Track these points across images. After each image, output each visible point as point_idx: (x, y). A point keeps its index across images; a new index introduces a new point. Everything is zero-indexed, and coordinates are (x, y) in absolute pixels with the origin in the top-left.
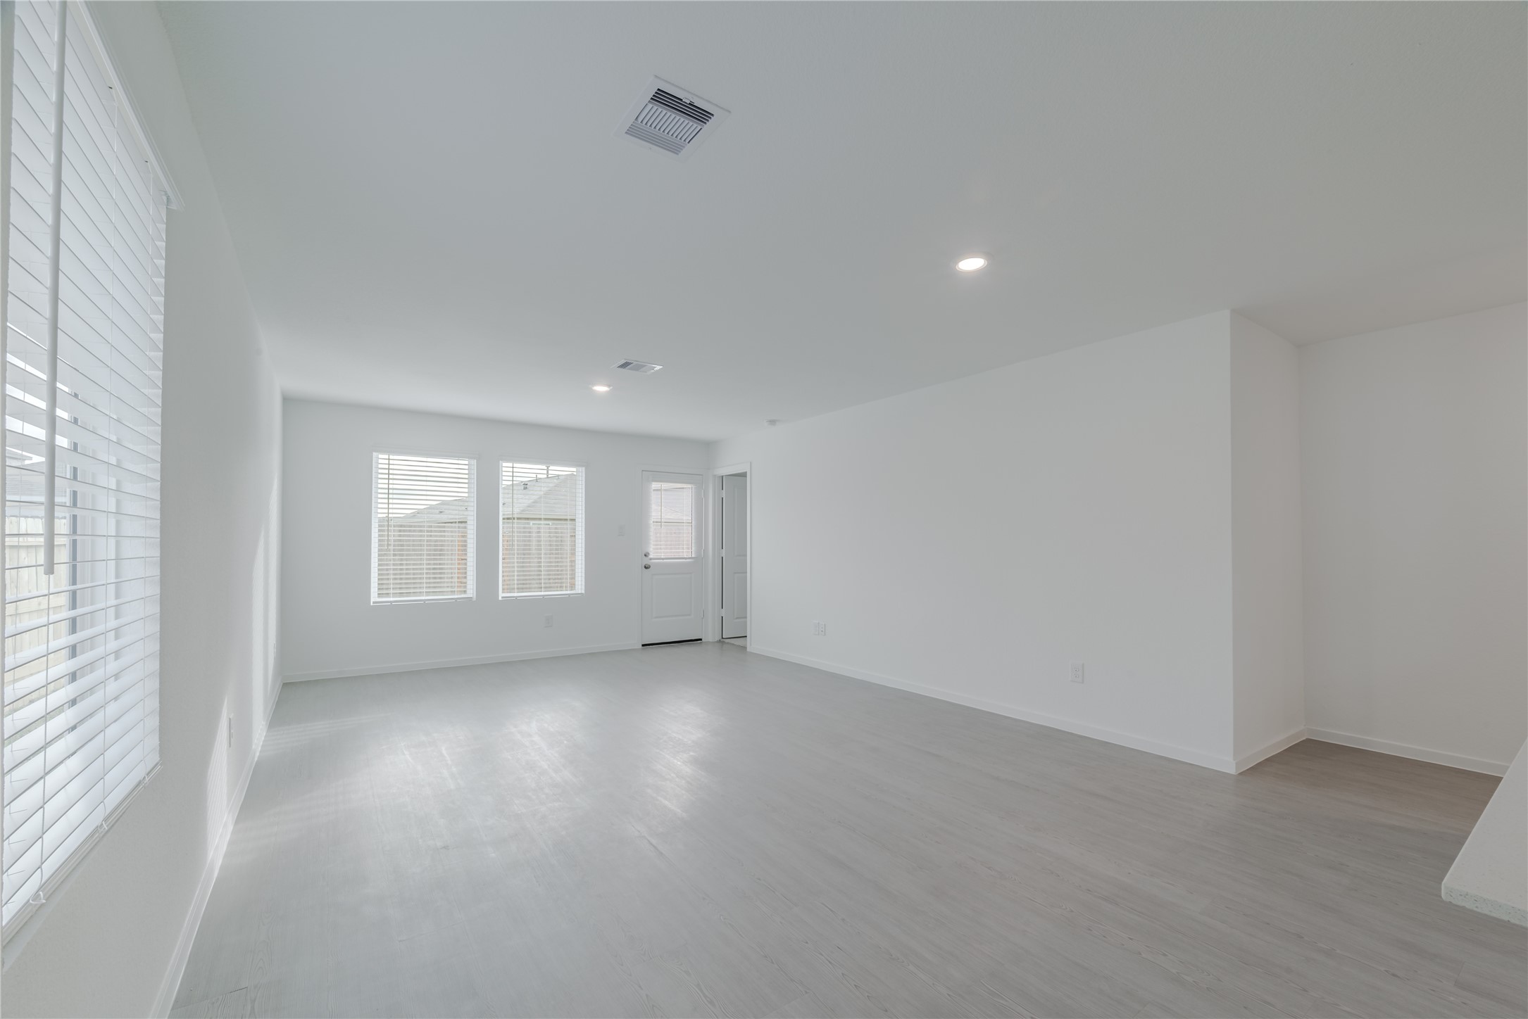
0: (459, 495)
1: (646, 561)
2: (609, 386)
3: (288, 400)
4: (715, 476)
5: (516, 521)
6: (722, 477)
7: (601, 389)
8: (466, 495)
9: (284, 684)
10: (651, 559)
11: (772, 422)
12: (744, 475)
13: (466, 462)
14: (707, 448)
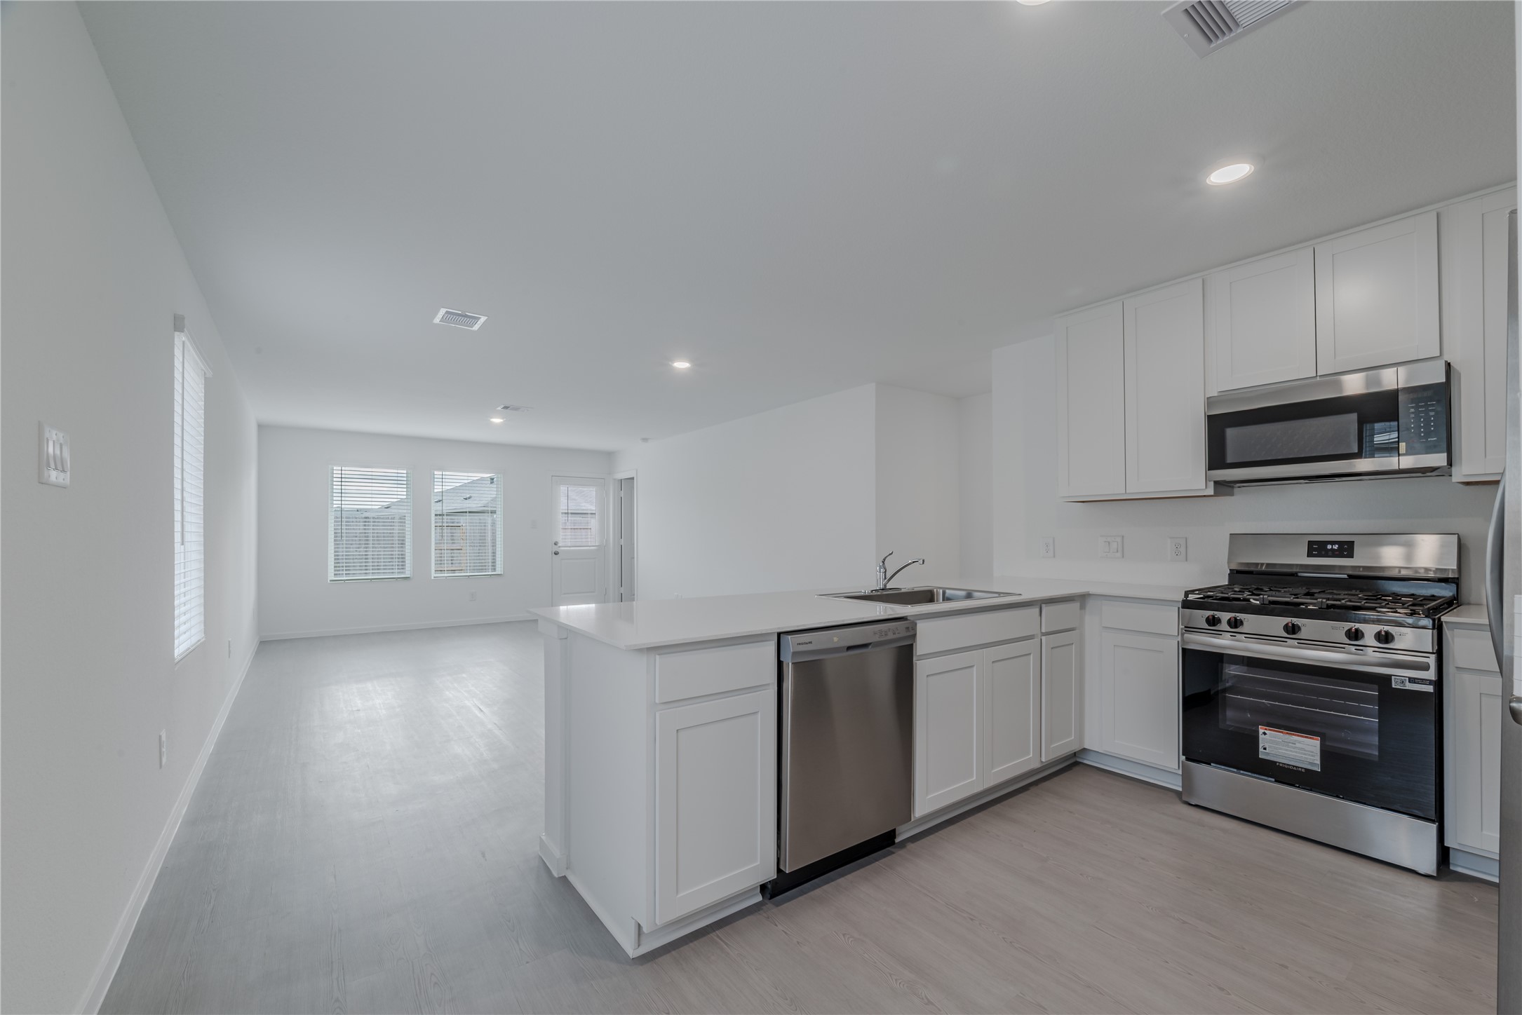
0: (399, 497)
1: (555, 549)
2: (503, 418)
3: (261, 427)
4: (615, 479)
5: (445, 517)
6: (621, 480)
7: (497, 420)
8: (405, 497)
9: (261, 642)
10: (559, 547)
11: (645, 440)
12: (633, 478)
13: (405, 472)
14: (609, 457)
